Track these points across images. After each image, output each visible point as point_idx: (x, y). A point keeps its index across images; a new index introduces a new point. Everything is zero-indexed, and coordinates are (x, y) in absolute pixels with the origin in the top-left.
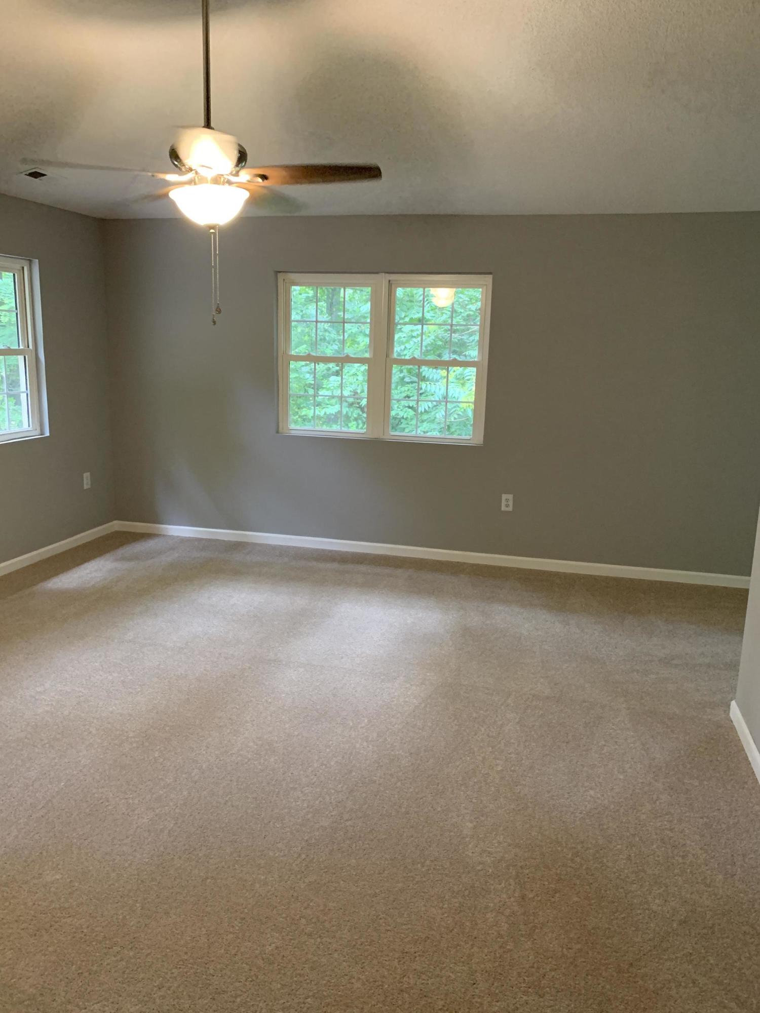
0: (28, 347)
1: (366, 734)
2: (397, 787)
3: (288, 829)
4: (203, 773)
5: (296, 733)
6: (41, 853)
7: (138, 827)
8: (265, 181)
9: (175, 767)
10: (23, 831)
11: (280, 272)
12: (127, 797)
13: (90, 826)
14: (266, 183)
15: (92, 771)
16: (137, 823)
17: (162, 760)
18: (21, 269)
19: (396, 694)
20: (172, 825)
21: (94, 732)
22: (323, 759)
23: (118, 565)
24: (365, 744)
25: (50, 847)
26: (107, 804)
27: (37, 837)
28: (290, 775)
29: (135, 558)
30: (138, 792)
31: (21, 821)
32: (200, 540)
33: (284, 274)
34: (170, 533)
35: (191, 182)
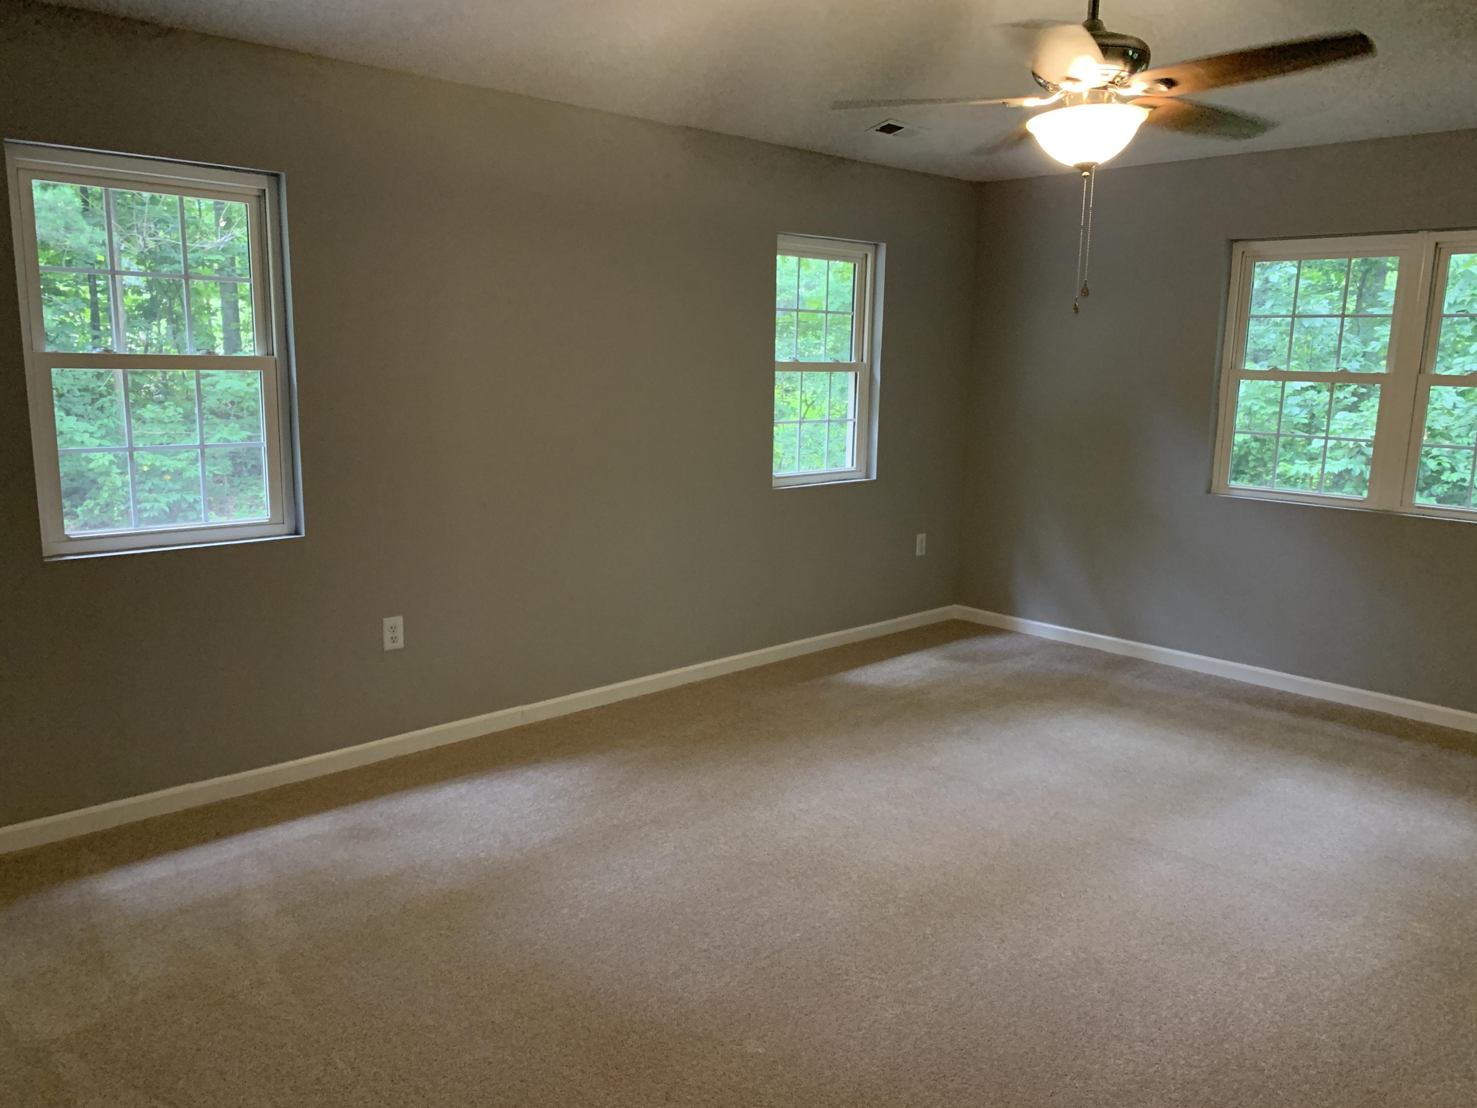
0: (862, 361)
1: (1265, 991)
2: (1300, 1091)
3: (1093, 1096)
4: (986, 974)
5: (1145, 957)
6: (750, 1014)
7: (876, 1021)
8: (1174, 89)
9: (949, 955)
10: (737, 979)
11: (1237, 241)
12: (873, 975)
13: (816, 999)
14: (1174, 91)
15: (838, 929)
16: (877, 1016)
17: (933, 940)
18: (864, 257)
19: (1341, 942)
20: (923, 1033)
21: (855, 878)
22: (1179, 1008)
23: (945, 664)
24: (1261, 1005)
25: (762, 1010)
26: (845, 977)
27: (750, 992)
28: (1118, 1016)
29: (972, 658)
30: (889, 974)
31: (738, 966)
32: (1069, 647)
33: (1244, 243)
34: (1029, 632)
35: (1060, 104)
